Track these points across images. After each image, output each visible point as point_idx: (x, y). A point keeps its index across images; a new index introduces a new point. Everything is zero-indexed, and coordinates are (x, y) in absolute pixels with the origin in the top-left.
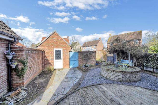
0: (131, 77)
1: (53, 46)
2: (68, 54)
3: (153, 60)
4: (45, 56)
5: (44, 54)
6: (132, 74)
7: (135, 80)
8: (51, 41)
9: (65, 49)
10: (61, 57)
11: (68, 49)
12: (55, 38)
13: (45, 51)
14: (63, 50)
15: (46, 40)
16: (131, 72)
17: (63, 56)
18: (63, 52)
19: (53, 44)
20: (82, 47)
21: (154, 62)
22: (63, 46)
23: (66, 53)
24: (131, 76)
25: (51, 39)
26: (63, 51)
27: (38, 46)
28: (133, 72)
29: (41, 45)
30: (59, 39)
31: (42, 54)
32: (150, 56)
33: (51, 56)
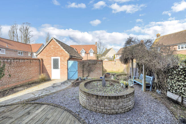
0: (96, 104)
1: (50, 55)
2: (66, 64)
3: (181, 80)
4: (43, 65)
5: (43, 63)
6: (98, 99)
7: (104, 111)
8: (48, 49)
9: (63, 58)
10: (58, 67)
11: (66, 57)
12: (52, 46)
13: (44, 60)
14: (61, 58)
15: (44, 48)
16: (97, 96)
17: (61, 65)
18: (60, 62)
19: (50, 52)
20: (116, 55)
21: (183, 84)
22: (61, 54)
23: (63, 62)
24: (97, 102)
25: (48, 47)
26: (61, 60)
27: (38, 55)
28: (100, 96)
29: (40, 54)
30: (57, 47)
31: (40, 63)
32: (176, 71)
33: (49, 65)
